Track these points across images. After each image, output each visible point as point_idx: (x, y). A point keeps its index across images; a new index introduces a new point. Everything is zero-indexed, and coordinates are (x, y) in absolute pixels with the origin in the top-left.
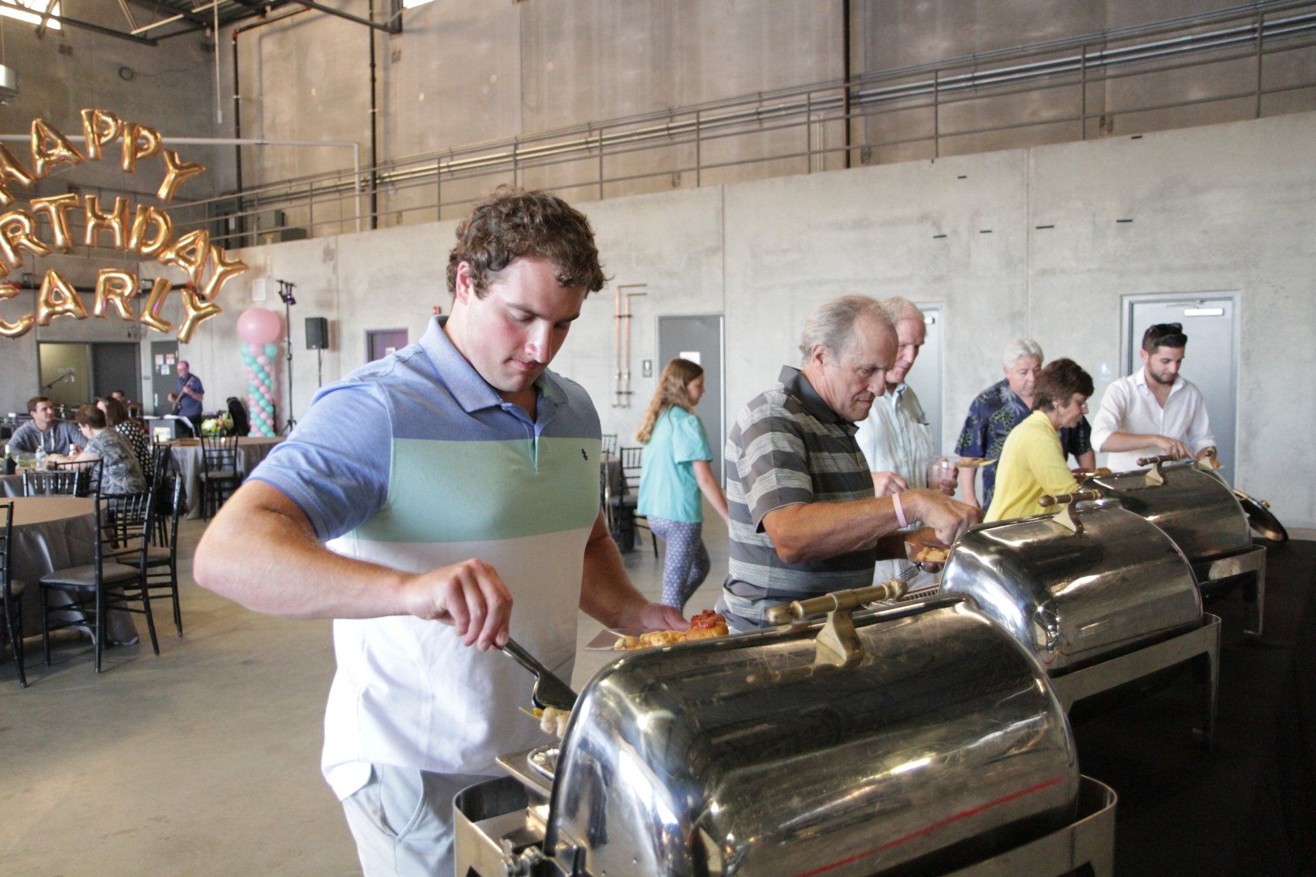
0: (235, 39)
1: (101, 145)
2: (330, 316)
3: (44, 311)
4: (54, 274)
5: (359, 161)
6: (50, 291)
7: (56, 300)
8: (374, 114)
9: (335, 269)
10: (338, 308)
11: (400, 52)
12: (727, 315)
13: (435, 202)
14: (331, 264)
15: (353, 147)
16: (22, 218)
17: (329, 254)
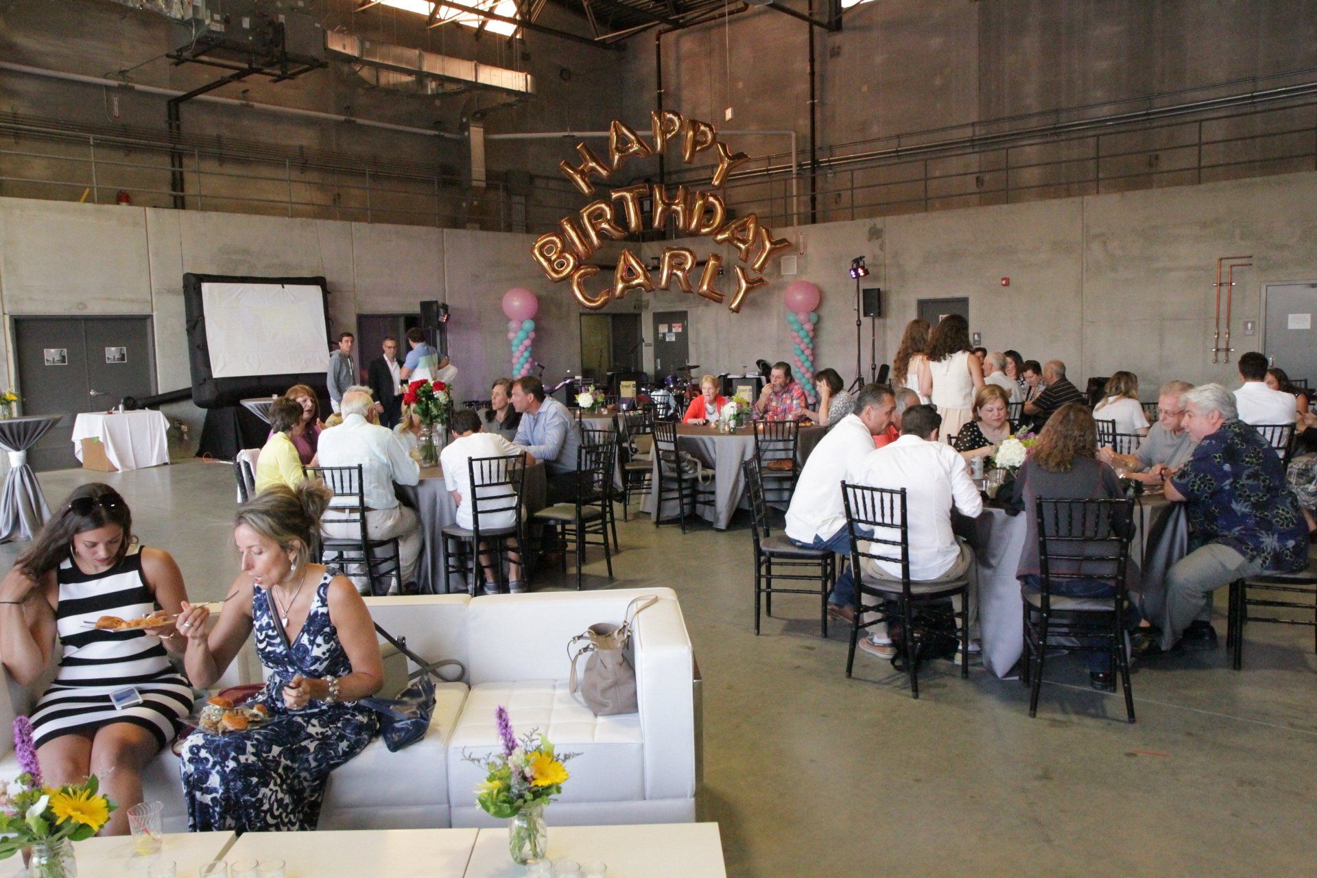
0: (658, 39)
1: (667, 141)
2: (879, 287)
3: (620, 286)
4: (628, 254)
5: (796, 148)
6: (625, 268)
7: (630, 276)
8: (813, 105)
9: (882, 248)
10: (885, 279)
11: (839, 47)
14: (877, 242)
15: (790, 136)
16: (604, 206)
17: (875, 234)
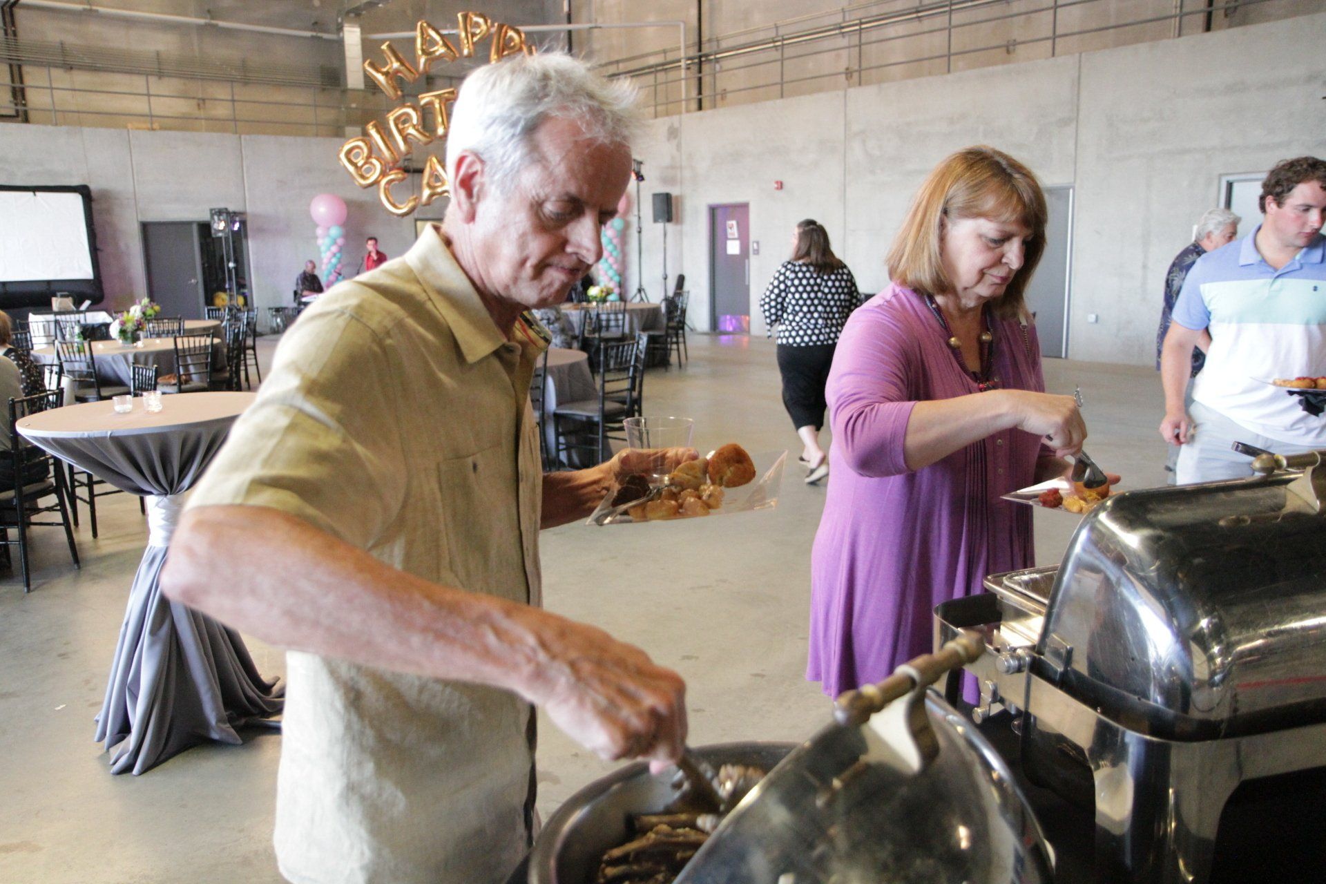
1: (474, 44)
2: (674, 191)
3: (426, 192)
4: (434, 160)
5: (685, 41)
6: (432, 175)
7: (436, 182)
9: (679, 147)
10: (681, 183)
12: (1076, 186)
13: (778, 80)
14: (675, 142)
15: (678, 26)
16: (410, 111)
17: (673, 133)
